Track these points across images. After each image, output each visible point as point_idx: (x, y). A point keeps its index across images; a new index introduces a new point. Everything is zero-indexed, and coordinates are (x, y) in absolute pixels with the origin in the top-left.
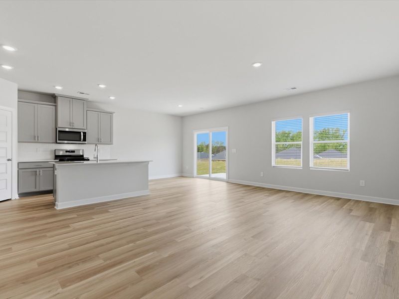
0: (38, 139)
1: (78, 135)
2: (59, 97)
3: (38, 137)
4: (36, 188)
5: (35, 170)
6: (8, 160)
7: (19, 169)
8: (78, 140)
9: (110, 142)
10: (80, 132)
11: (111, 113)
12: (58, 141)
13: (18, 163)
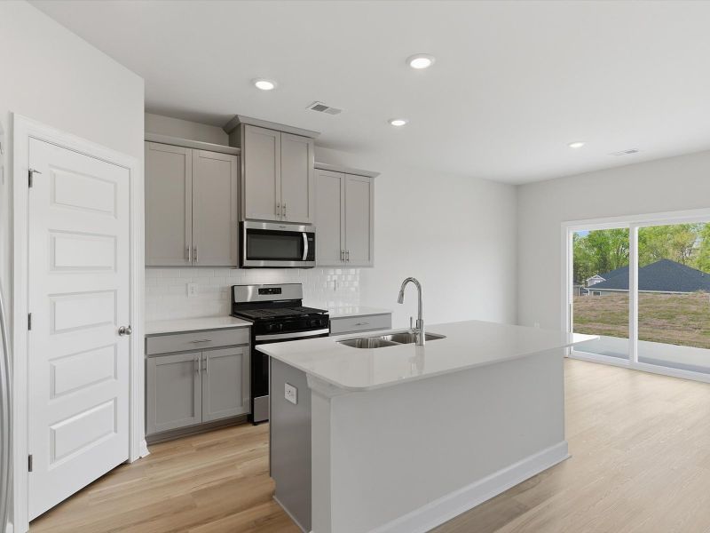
0: (194, 258)
1: (295, 243)
2: (247, 127)
3: (194, 249)
4: (193, 415)
5: (190, 357)
6: (121, 332)
7: (149, 356)
8: (296, 256)
9: (368, 261)
10: (300, 234)
11: (369, 177)
12: (247, 262)
13: (146, 339)
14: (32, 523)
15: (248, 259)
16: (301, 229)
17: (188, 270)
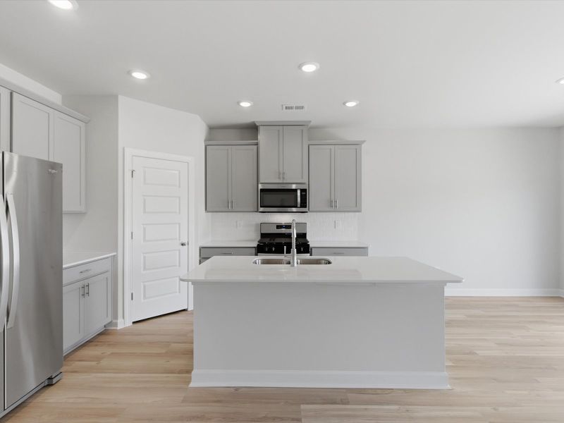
0: (232, 207)
1: (292, 195)
2: (261, 128)
3: (232, 202)
6: (182, 245)
7: (201, 258)
8: (293, 204)
9: (356, 207)
10: (296, 190)
11: (357, 144)
12: (261, 209)
13: (200, 250)
14: (134, 323)
15: (261, 207)
16: (294, 187)
17: (230, 214)
